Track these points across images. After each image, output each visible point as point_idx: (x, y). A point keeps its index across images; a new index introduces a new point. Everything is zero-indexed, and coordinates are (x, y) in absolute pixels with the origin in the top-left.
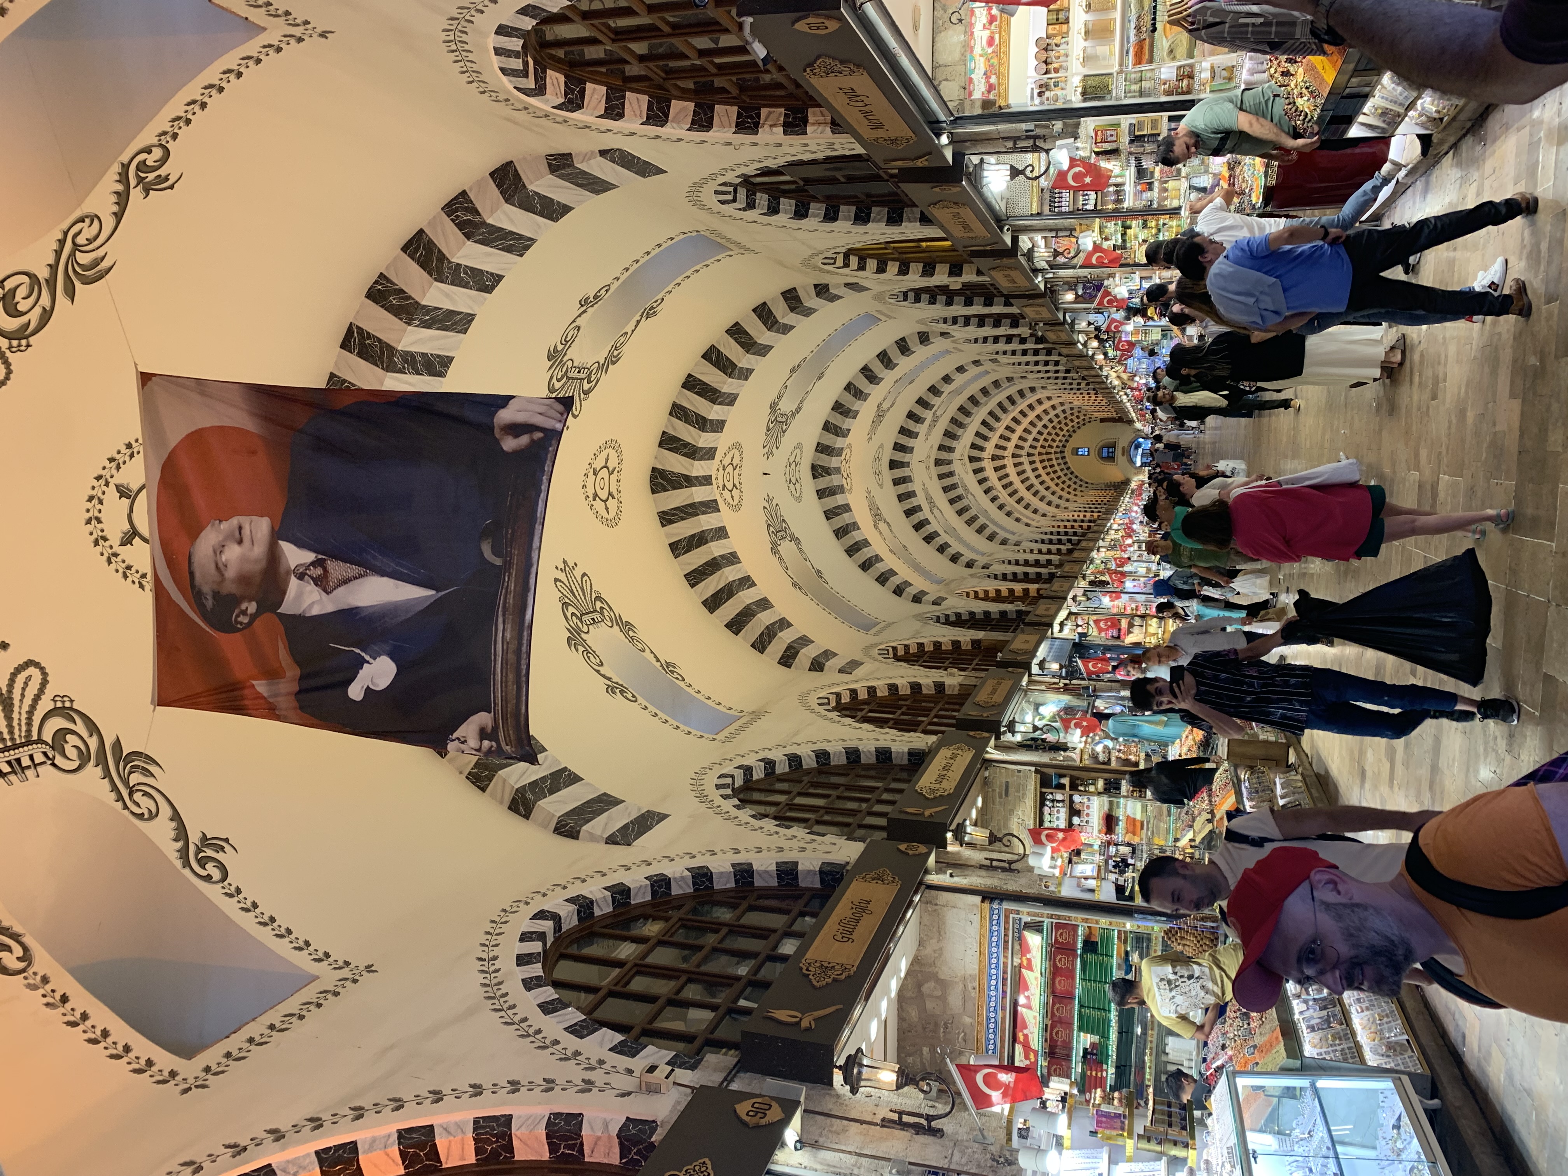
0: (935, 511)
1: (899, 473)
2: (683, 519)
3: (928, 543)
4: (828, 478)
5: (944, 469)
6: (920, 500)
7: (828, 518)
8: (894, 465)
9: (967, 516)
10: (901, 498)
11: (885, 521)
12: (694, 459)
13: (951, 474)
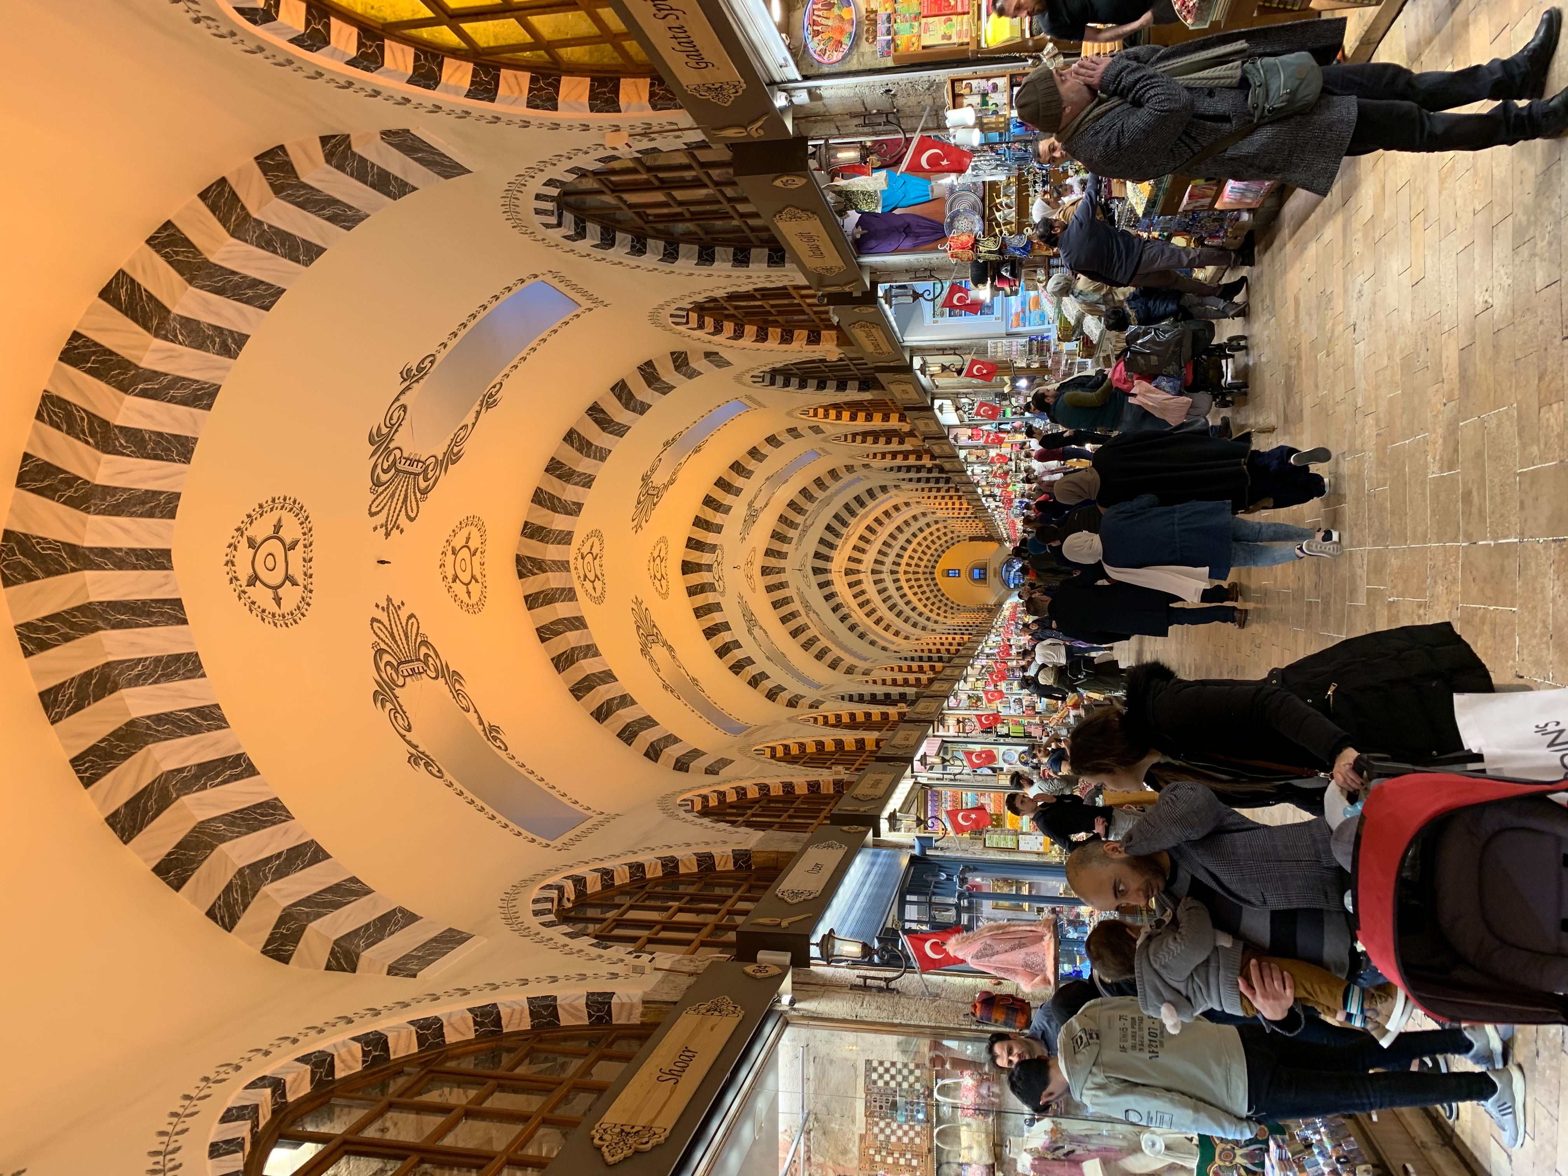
0: (756, 631)
1: (695, 579)
2: (67, 639)
3: (737, 673)
4: (542, 576)
5: (774, 579)
6: (731, 613)
7: (543, 640)
8: (687, 568)
9: (803, 638)
10: (700, 612)
11: (665, 643)
12: (87, 510)
13: (782, 585)
